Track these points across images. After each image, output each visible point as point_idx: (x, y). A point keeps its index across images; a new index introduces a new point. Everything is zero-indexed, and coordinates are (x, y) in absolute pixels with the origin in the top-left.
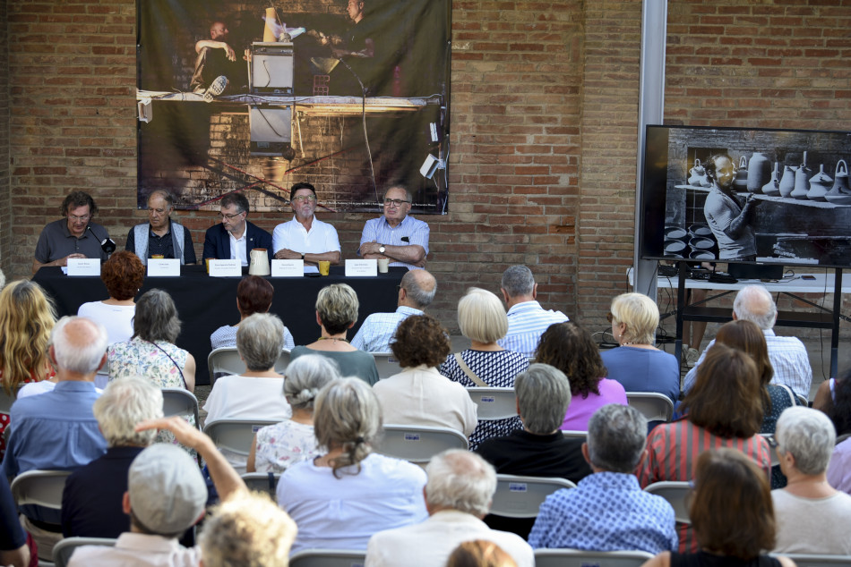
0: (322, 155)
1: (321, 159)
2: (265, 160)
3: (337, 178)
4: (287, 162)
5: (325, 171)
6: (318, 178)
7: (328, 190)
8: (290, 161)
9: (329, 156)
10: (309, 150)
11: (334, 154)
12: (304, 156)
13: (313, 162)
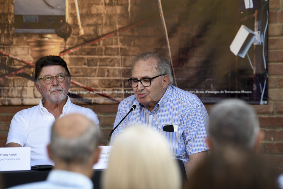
0: (105, 31)
1: (104, 35)
2: (34, 38)
3: (125, 60)
4: (62, 40)
5: (109, 52)
6: (101, 60)
7: (114, 75)
8: (66, 40)
9: (115, 32)
10: (88, 25)
11: (120, 29)
12: (82, 32)
13: (93, 40)
